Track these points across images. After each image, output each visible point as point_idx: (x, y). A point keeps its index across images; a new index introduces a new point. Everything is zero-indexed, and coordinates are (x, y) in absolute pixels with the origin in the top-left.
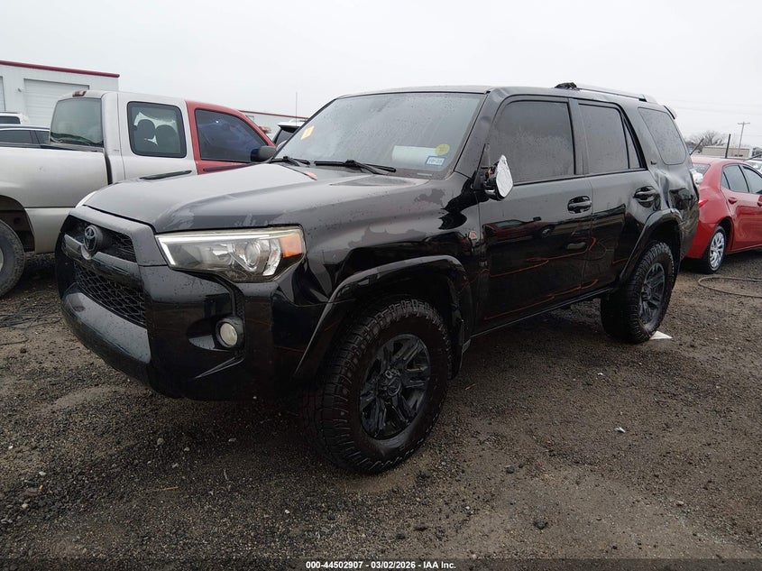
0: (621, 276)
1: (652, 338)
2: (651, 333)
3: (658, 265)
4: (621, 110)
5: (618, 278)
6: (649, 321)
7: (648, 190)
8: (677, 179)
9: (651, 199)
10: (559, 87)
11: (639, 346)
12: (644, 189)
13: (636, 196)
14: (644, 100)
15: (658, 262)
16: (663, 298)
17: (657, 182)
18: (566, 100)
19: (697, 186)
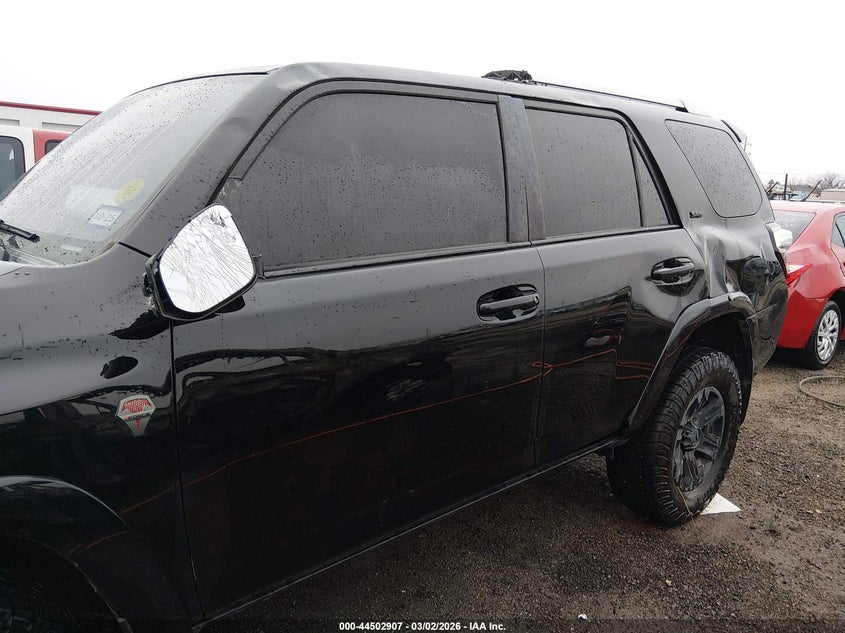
0: (631, 418)
1: (704, 512)
2: (701, 506)
3: (708, 390)
4: (626, 121)
5: (625, 423)
6: (696, 484)
7: (680, 264)
8: (742, 242)
9: (686, 280)
10: (491, 75)
11: (677, 533)
12: (671, 263)
13: (654, 277)
14: (684, 110)
15: (709, 384)
16: (724, 442)
17: (700, 249)
18: (493, 98)
19: (781, 251)
